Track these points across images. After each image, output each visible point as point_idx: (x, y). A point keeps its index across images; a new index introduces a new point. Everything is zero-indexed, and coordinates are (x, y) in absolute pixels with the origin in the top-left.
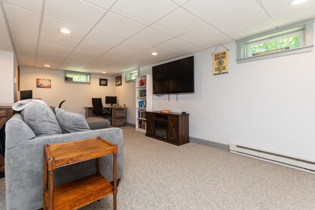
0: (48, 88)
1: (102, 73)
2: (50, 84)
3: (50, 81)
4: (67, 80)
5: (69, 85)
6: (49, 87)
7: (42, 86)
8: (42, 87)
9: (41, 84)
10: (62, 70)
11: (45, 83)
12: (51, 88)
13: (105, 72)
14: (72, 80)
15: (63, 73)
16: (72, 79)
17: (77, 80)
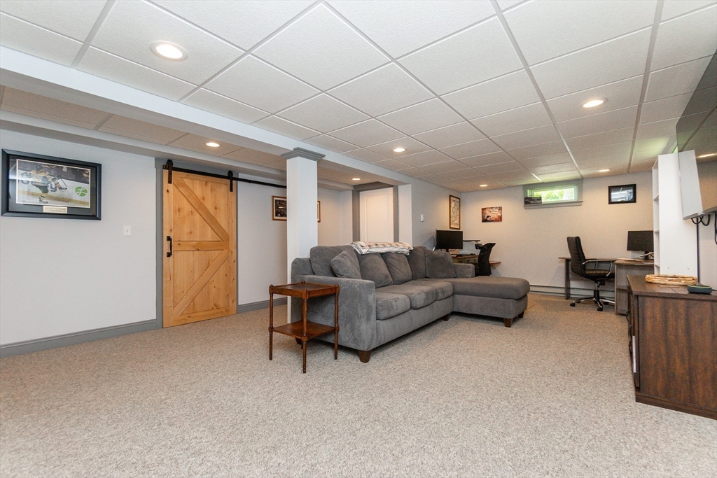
0: (498, 221)
1: (598, 173)
2: (499, 214)
3: (500, 209)
4: (529, 203)
5: (533, 212)
6: (500, 219)
7: (488, 219)
8: (489, 221)
9: (488, 217)
10: (521, 185)
11: (493, 214)
12: (501, 220)
13: (608, 170)
14: (539, 202)
15: (520, 191)
16: (540, 199)
17: (549, 200)
